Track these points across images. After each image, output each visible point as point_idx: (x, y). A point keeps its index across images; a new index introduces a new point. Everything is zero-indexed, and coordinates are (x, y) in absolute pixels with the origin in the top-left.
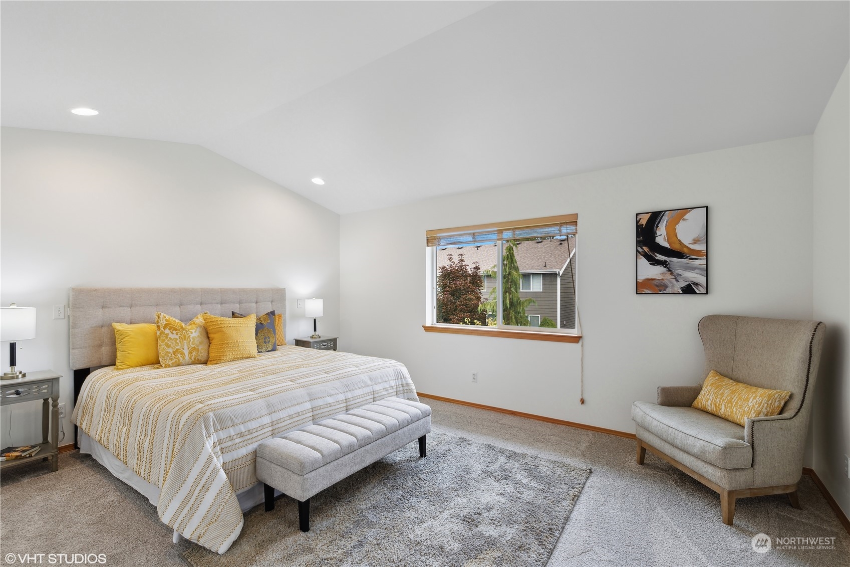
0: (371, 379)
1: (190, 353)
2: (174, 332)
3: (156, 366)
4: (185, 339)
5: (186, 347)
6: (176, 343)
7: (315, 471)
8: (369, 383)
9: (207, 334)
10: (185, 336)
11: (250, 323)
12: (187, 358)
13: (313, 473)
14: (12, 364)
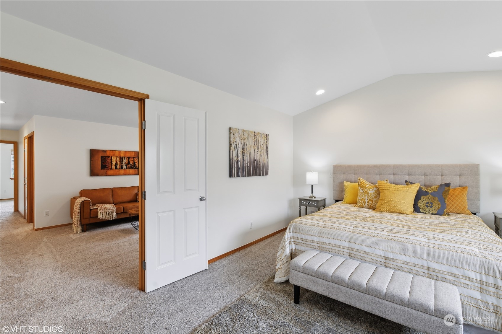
0: (429, 254)
1: (368, 202)
2: (362, 189)
3: (354, 205)
4: (366, 194)
5: (366, 198)
6: (362, 195)
8: (425, 256)
9: (378, 192)
10: (366, 192)
11: (414, 190)
12: (366, 204)
13: (296, 272)
14: (312, 193)
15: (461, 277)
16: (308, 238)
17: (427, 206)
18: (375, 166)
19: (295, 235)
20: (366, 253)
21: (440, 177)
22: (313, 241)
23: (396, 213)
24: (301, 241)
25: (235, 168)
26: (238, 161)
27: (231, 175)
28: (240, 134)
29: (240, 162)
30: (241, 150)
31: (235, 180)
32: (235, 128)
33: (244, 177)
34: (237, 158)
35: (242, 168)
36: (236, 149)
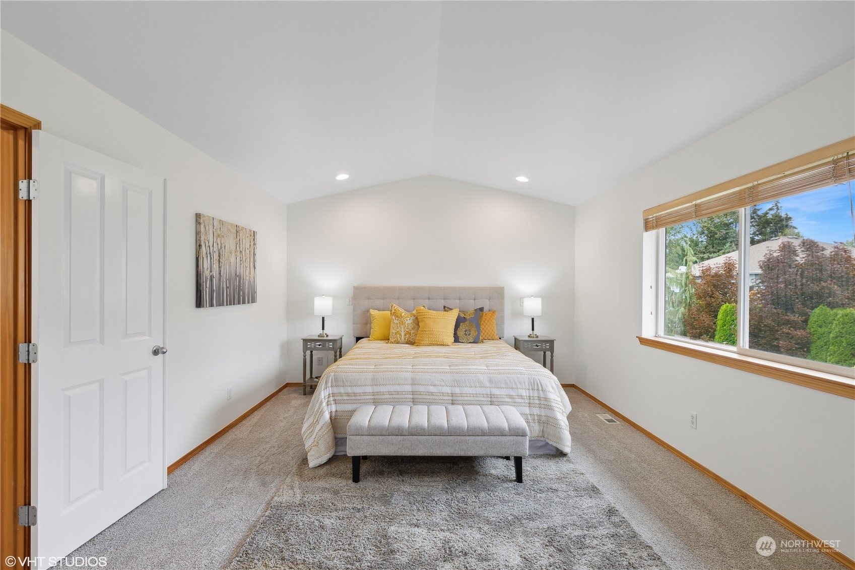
0: (491, 381)
1: (405, 335)
2: (397, 319)
3: (387, 341)
4: (402, 324)
5: (403, 330)
6: (398, 327)
7: (360, 436)
8: (487, 384)
9: (417, 322)
10: (402, 322)
11: (453, 316)
12: (403, 338)
13: (358, 437)
14: (323, 329)
15: (516, 397)
16: (357, 390)
17: (466, 334)
18: (409, 288)
19: (336, 390)
20: (432, 394)
21: (472, 301)
22: (365, 394)
23: (438, 345)
24: (346, 398)
25: (208, 291)
26: (212, 277)
27: (199, 304)
28: (215, 228)
29: (214, 279)
30: (216, 256)
31: (206, 311)
32: (207, 216)
33: (221, 306)
34: (211, 272)
35: (217, 289)
36: (209, 255)
